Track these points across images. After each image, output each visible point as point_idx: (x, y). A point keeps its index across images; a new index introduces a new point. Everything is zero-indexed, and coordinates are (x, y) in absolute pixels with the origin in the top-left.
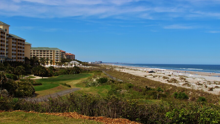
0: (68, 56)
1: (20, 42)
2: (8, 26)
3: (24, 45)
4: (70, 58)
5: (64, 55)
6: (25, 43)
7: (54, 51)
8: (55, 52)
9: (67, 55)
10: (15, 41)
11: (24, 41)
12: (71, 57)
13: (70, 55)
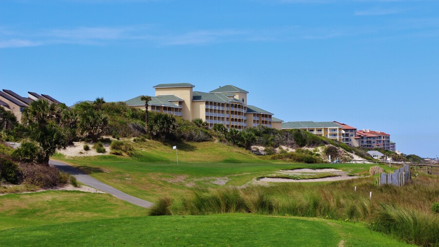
0: (365, 140)
1: (265, 119)
2: (245, 93)
3: (270, 123)
4: (372, 144)
5: (353, 138)
6: (272, 119)
7: (326, 130)
8: (329, 132)
9: (361, 138)
10: (257, 119)
11: (270, 116)
12: (374, 142)
13: (370, 135)
